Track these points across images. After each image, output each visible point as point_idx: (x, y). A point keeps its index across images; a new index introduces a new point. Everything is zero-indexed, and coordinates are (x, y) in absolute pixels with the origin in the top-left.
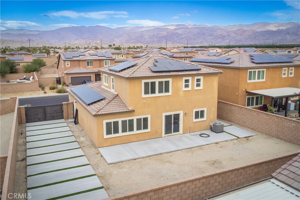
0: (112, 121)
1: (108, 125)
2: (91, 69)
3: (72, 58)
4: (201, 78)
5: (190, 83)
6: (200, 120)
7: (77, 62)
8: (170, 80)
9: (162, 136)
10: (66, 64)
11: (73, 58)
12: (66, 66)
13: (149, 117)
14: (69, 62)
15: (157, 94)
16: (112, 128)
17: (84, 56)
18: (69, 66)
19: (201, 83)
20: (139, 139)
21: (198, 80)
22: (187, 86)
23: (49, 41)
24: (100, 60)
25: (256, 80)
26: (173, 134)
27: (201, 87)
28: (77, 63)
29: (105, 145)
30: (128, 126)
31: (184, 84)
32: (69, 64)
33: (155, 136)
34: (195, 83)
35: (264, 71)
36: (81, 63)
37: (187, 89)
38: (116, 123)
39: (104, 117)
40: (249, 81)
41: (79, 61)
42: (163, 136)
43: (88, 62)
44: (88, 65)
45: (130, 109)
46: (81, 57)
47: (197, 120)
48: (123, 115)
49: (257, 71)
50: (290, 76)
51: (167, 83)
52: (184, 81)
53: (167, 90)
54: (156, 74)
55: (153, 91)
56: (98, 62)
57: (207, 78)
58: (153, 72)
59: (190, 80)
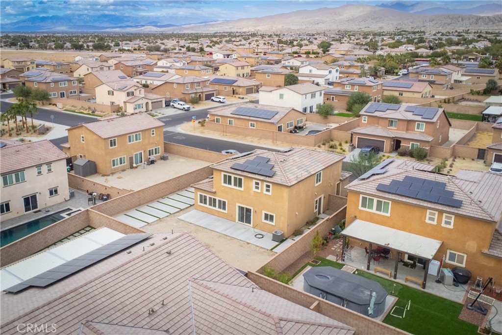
0: (203, 194)
1: (201, 196)
2: (392, 131)
3: (373, 113)
6: (268, 222)
7: (377, 118)
8: (243, 178)
9: (236, 220)
10: (363, 119)
11: (376, 112)
12: (363, 121)
13: (227, 202)
15: (233, 186)
16: (203, 199)
17: (394, 112)
18: (366, 122)
19: (271, 189)
20: (219, 214)
21: (268, 186)
22: (257, 188)
24: (409, 121)
26: (243, 223)
27: (270, 193)
28: (376, 120)
30: (213, 202)
31: (254, 185)
35: (389, 203)
36: (381, 121)
37: (257, 190)
38: (205, 197)
41: (379, 118)
42: (236, 222)
43: (392, 121)
44: (391, 125)
45: (214, 190)
46: (388, 112)
47: (266, 221)
48: (209, 193)
49: (375, 200)
50: (443, 225)
51: (240, 180)
52: (254, 183)
53: (240, 185)
54: (232, 170)
55: (230, 183)
56: (406, 123)
57: (276, 187)
58: (231, 168)
59: (260, 184)
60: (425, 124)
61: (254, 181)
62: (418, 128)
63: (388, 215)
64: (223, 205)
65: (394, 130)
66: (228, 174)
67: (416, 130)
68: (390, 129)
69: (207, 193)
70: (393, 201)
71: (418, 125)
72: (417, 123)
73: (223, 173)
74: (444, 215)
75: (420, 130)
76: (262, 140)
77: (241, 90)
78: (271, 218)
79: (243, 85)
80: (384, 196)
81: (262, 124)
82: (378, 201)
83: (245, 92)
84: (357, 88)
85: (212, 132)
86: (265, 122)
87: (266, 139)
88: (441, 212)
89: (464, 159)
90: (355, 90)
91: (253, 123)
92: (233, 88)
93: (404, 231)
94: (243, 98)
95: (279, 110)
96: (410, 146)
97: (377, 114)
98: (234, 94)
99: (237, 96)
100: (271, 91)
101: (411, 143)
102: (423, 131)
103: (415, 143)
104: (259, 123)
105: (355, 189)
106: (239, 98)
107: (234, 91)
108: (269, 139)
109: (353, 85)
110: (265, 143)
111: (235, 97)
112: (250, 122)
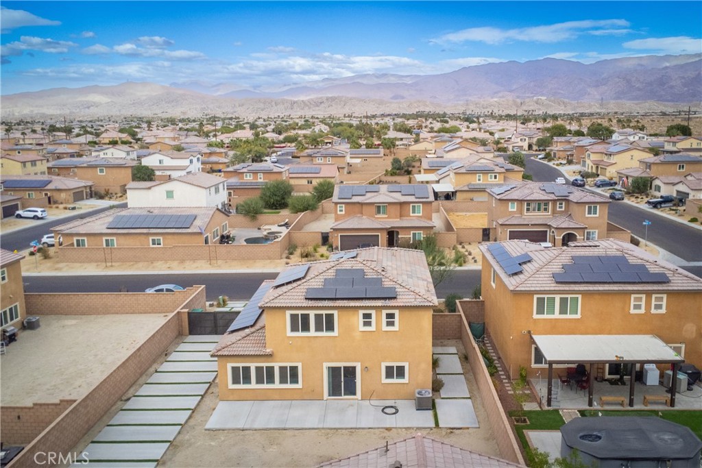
0: (241, 365)
1: (235, 370)
2: (382, 220)
3: (351, 199)
4: (396, 312)
5: (373, 320)
6: (395, 380)
7: (358, 205)
8: (335, 313)
9: (323, 397)
10: (338, 209)
11: (354, 197)
12: (339, 213)
13: (300, 366)
14: (344, 205)
15: (312, 332)
16: (241, 375)
17: (376, 194)
18: (343, 213)
19: (397, 320)
20: (282, 396)
21: (390, 316)
22: (367, 324)
23: (435, 97)
24: (402, 204)
25: (557, 315)
26: (343, 397)
27: (396, 328)
28: (357, 208)
29: (231, 398)
30: (266, 375)
31: (361, 320)
32: (344, 209)
33: (311, 395)
34: (384, 320)
35: (578, 298)
36: (364, 207)
37: (367, 329)
38: (247, 370)
39: (229, 359)
40: (535, 316)
41: (362, 204)
42: (325, 398)
43: (379, 207)
44: (379, 212)
45: (268, 351)
46: (369, 195)
47: (390, 381)
48: (255, 359)
49: (557, 298)
50: (653, 311)
51: (330, 318)
52: (361, 316)
53: (330, 327)
54: (310, 302)
55: (306, 328)
56: (398, 207)
57: (407, 313)
58: (306, 299)
59: (374, 316)
60: (421, 205)
61: (361, 312)
62: (414, 212)
63: (578, 316)
64: (291, 374)
65: (386, 218)
66: (300, 312)
67: (411, 214)
68: (377, 218)
69: (250, 359)
70: (585, 294)
71: (414, 207)
72: (411, 205)
73: (288, 313)
74: (654, 296)
75: (416, 214)
76: (187, 263)
77: (63, 195)
78: (400, 372)
79: (66, 188)
80: (571, 289)
81: (176, 237)
82: (561, 298)
83: (71, 198)
84: (262, 177)
85: (78, 265)
86: (180, 233)
87: (194, 260)
88: (649, 294)
89: (470, 244)
90: (259, 180)
91: (156, 238)
92: (46, 194)
93: (600, 334)
94: (74, 209)
95: (194, 212)
96: (411, 236)
97: (355, 199)
98: (50, 202)
99: (61, 206)
100: (150, 188)
101: (412, 232)
102: (421, 214)
103: (417, 232)
104: (170, 237)
105: (523, 289)
106: (65, 208)
107: (49, 198)
108: (199, 259)
109: (255, 173)
110: (197, 267)
111: (57, 207)
112: (151, 238)
